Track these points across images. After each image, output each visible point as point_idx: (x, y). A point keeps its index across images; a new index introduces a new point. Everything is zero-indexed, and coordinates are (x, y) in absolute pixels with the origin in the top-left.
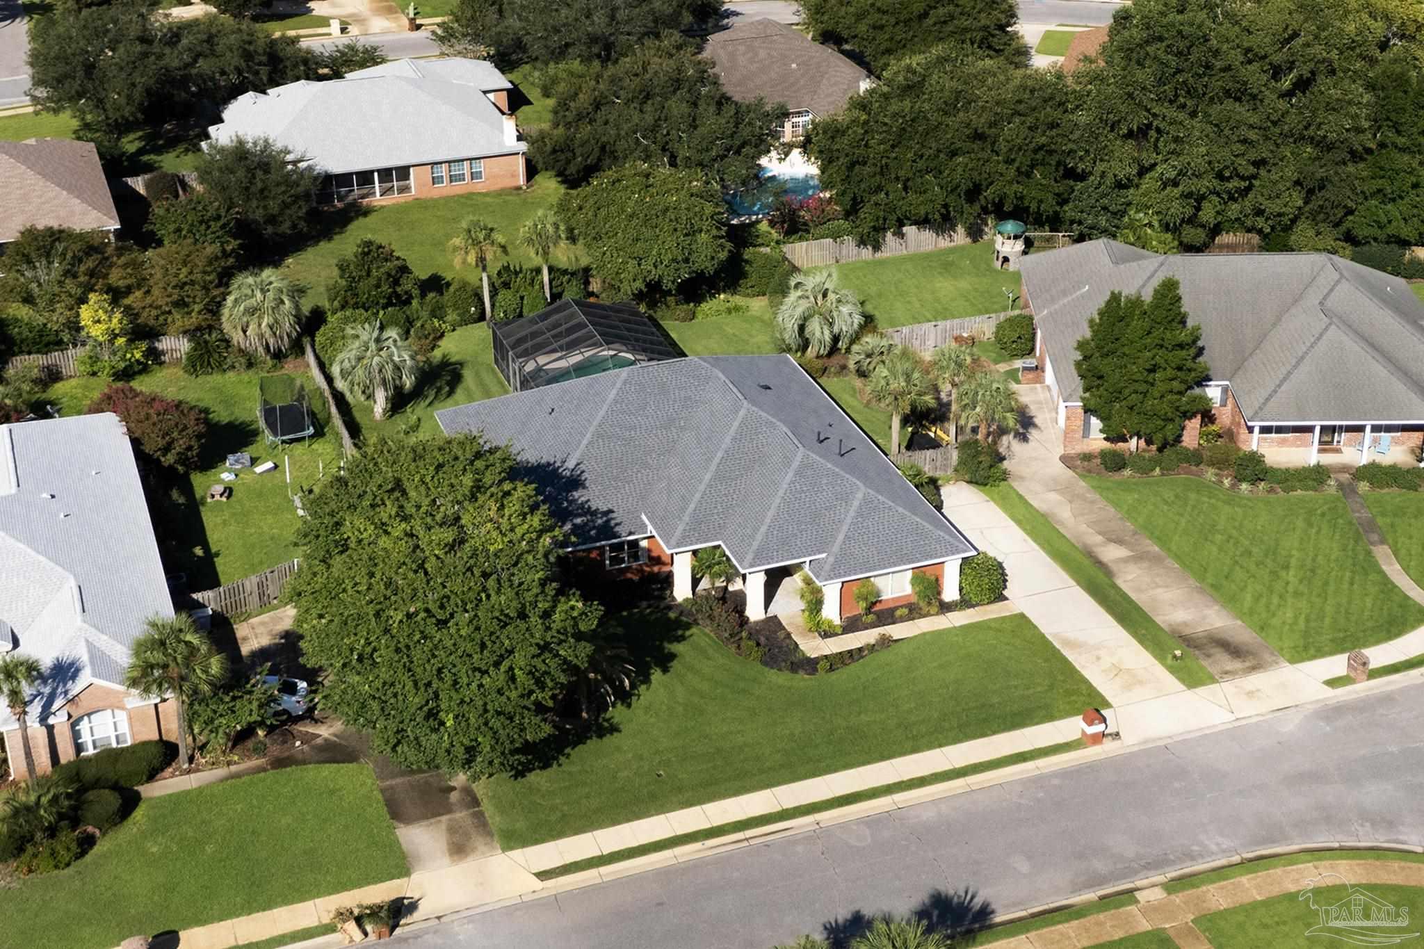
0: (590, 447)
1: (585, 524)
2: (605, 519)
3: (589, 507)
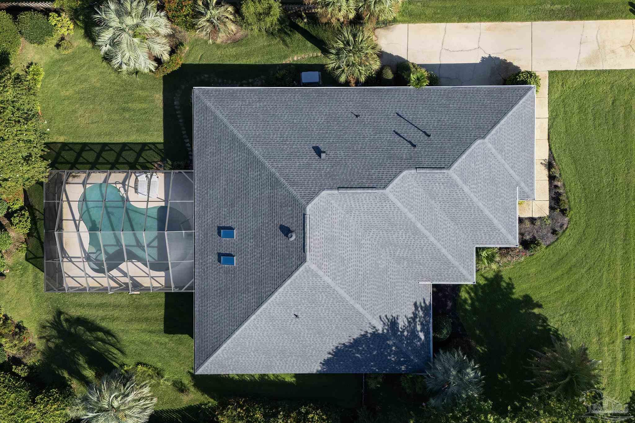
0: (366, 307)
1: (422, 324)
2: (419, 309)
3: (411, 318)
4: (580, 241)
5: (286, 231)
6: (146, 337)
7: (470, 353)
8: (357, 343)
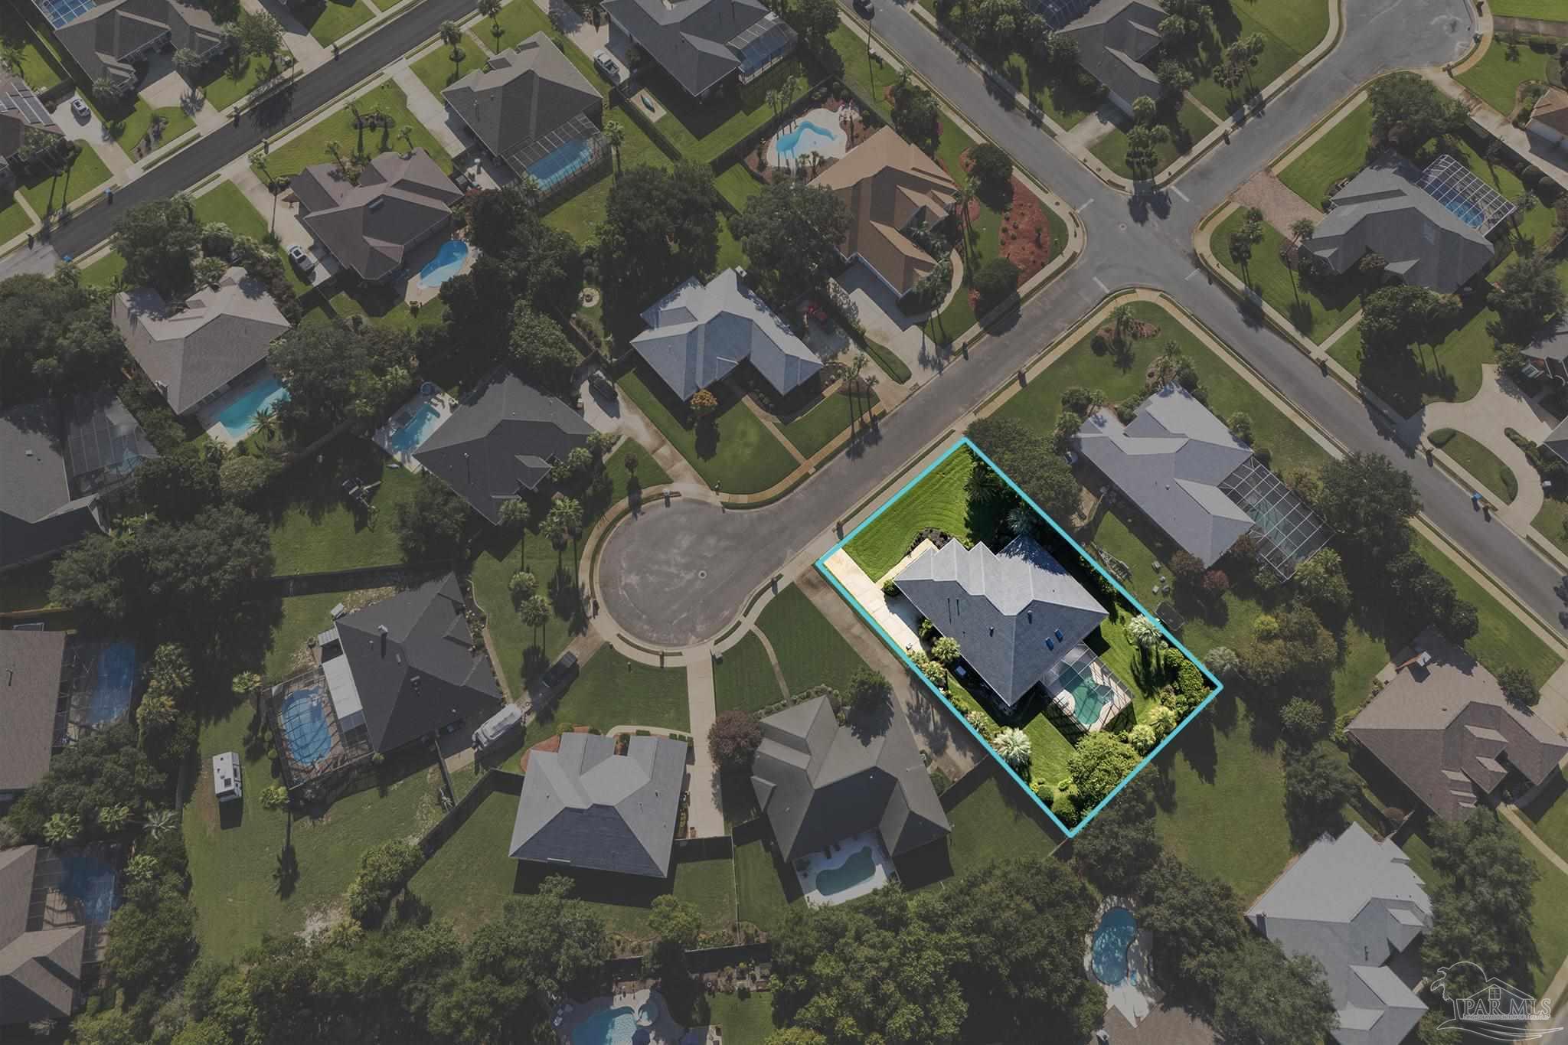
1: (1015, 548)
2: (1010, 553)
3: (1016, 554)
4: (926, 520)
5: (1030, 616)
6: (1118, 650)
7: (1006, 524)
8: (1045, 568)
